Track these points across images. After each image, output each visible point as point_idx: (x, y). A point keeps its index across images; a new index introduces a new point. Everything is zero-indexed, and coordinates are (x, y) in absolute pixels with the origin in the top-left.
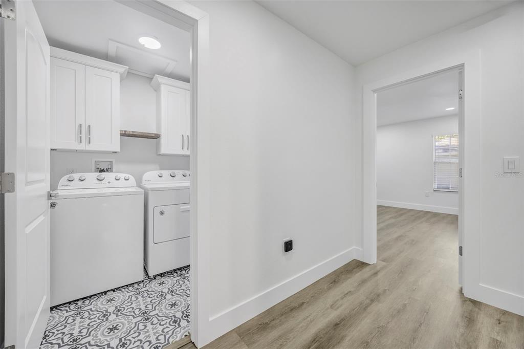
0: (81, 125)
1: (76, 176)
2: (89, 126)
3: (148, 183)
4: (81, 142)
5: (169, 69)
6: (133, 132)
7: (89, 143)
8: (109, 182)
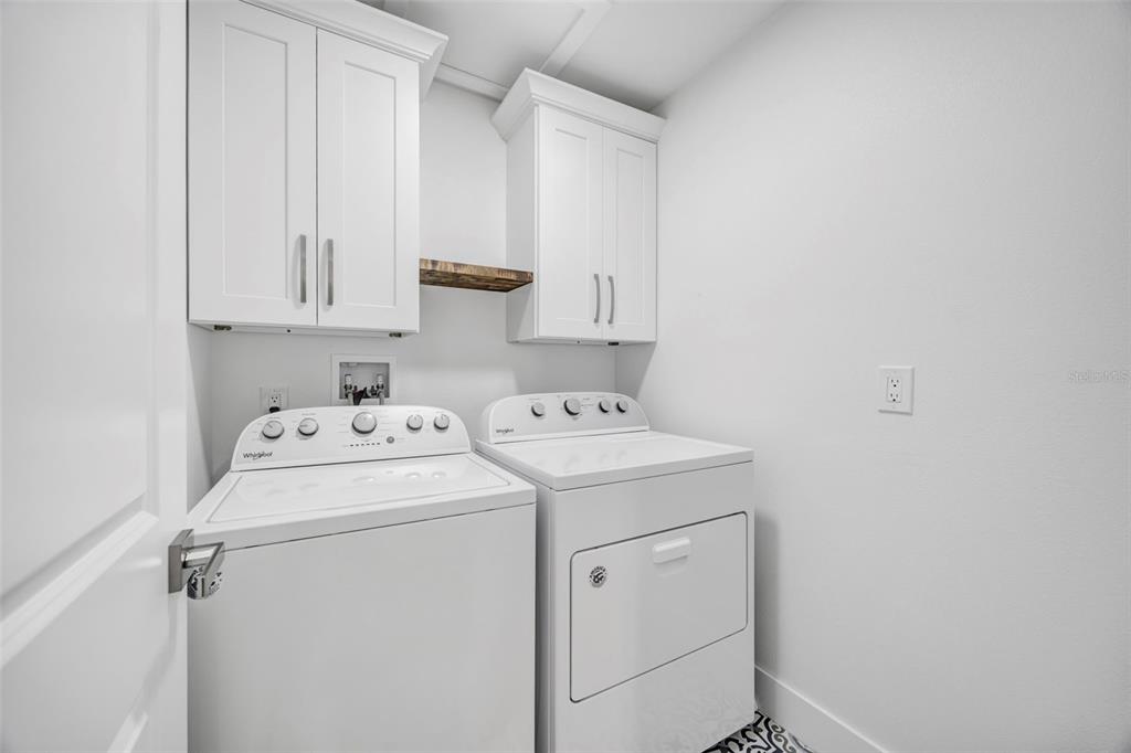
0: (303, 239)
1: (289, 419)
2: (330, 244)
3: (507, 437)
4: (304, 299)
5: (565, 53)
6: (456, 265)
7: (330, 302)
8: (390, 440)
